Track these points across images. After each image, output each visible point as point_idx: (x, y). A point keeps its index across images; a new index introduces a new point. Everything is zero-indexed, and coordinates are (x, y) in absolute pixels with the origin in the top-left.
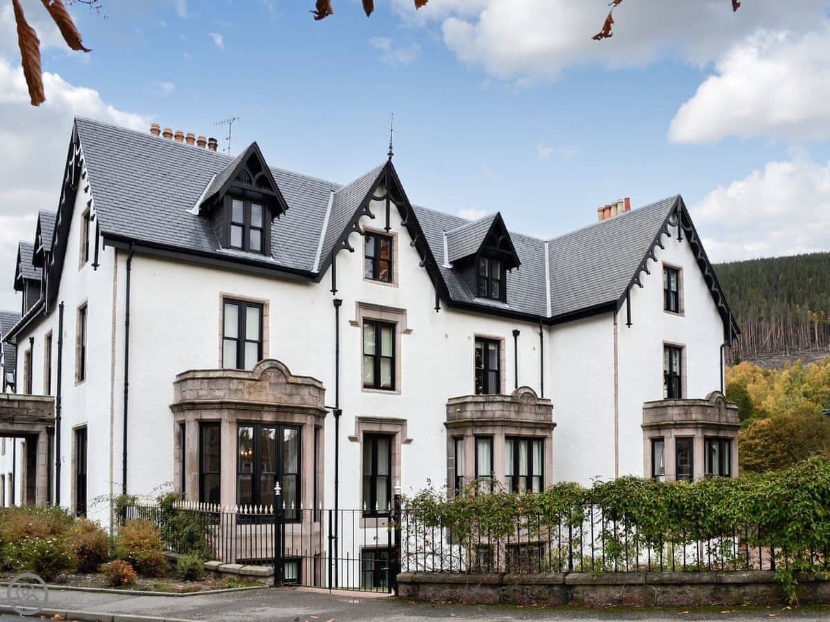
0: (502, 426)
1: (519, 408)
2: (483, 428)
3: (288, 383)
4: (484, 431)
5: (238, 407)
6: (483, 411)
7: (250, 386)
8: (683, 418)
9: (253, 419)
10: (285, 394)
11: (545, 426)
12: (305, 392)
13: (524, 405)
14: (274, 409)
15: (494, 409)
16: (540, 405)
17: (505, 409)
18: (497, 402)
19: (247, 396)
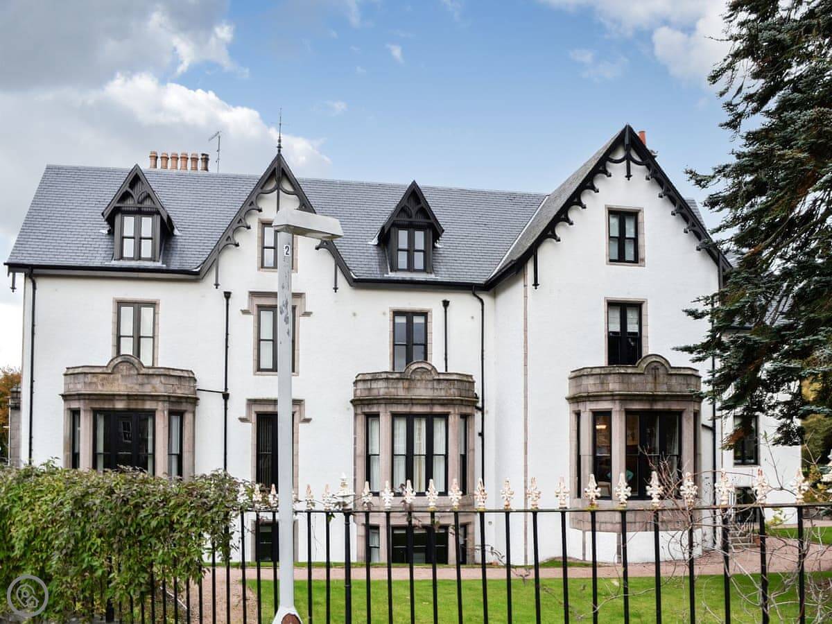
0: (385, 404)
1: (409, 385)
2: (370, 406)
3: (139, 374)
4: (370, 409)
5: (92, 397)
6: (370, 389)
7: (104, 379)
8: (599, 389)
9: (106, 407)
10: (136, 384)
11: (446, 401)
12: (156, 381)
13: (416, 382)
14: (125, 398)
15: (379, 387)
16: (439, 380)
17: (390, 386)
18: (382, 379)
19: (100, 388)
